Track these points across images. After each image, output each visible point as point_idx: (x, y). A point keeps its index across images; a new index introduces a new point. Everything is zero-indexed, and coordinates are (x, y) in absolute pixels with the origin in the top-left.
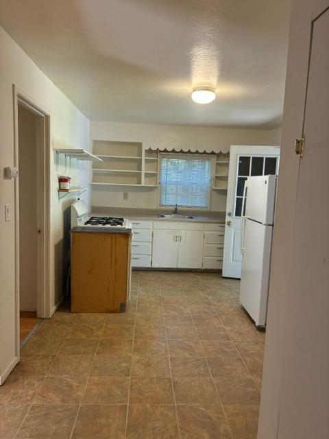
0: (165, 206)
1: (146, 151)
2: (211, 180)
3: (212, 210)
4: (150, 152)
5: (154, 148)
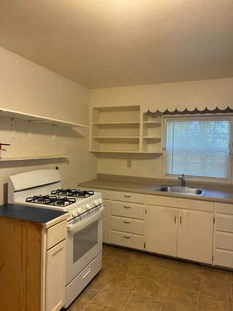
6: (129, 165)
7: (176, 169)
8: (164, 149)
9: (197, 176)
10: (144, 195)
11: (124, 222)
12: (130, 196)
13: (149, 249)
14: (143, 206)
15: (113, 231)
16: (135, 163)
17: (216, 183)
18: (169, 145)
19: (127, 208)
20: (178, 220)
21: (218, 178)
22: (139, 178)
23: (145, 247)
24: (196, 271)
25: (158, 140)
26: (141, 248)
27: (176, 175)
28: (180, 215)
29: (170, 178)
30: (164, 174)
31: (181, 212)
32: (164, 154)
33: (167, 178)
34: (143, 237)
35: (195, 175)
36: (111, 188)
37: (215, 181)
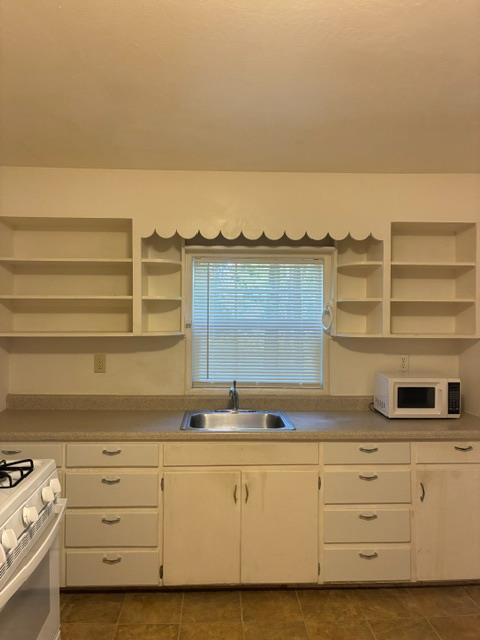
0: (207, 385)
1: (143, 240)
2: (327, 313)
3: (335, 392)
4: (154, 242)
5: (166, 233)
6: (100, 368)
7: (216, 369)
8: (188, 326)
9: (261, 384)
10: (156, 444)
11: (104, 521)
12: (119, 452)
13: (174, 578)
14: (154, 471)
15: (70, 551)
16: (113, 361)
17: (301, 396)
18: (197, 315)
19: (110, 483)
20: (241, 494)
21: (304, 384)
22: (128, 399)
23: (161, 577)
24: (287, 609)
25: (175, 305)
26: (153, 580)
27: (217, 385)
28: (244, 482)
29: (205, 391)
30: (189, 384)
31: (247, 474)
32: (188, 336)
33: (196, 391)
34: (157, 551)
35: (257, 381)
36: (62, 434)
37: (297, 392)
